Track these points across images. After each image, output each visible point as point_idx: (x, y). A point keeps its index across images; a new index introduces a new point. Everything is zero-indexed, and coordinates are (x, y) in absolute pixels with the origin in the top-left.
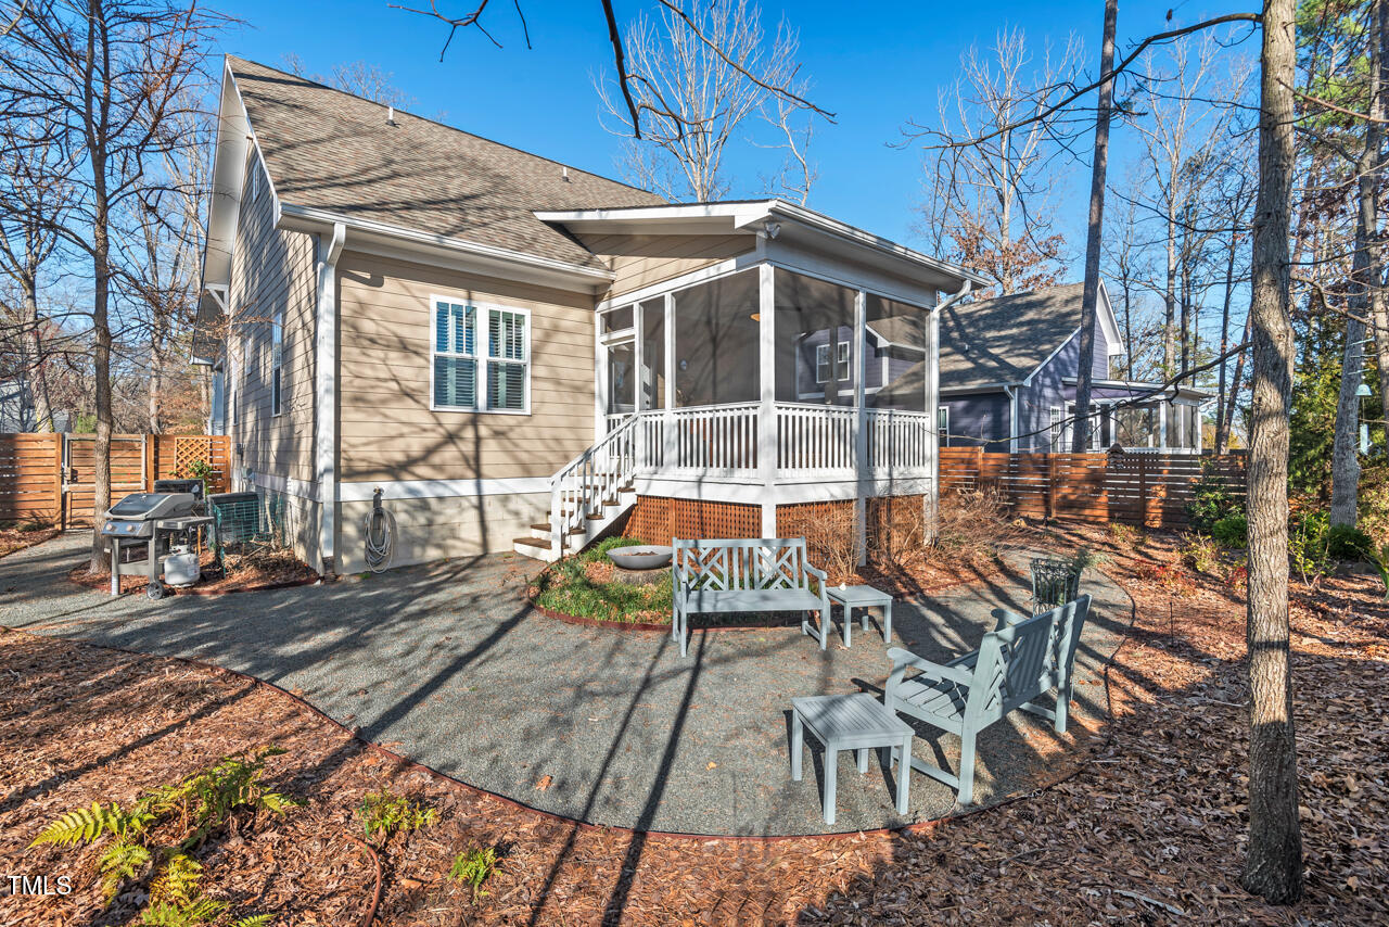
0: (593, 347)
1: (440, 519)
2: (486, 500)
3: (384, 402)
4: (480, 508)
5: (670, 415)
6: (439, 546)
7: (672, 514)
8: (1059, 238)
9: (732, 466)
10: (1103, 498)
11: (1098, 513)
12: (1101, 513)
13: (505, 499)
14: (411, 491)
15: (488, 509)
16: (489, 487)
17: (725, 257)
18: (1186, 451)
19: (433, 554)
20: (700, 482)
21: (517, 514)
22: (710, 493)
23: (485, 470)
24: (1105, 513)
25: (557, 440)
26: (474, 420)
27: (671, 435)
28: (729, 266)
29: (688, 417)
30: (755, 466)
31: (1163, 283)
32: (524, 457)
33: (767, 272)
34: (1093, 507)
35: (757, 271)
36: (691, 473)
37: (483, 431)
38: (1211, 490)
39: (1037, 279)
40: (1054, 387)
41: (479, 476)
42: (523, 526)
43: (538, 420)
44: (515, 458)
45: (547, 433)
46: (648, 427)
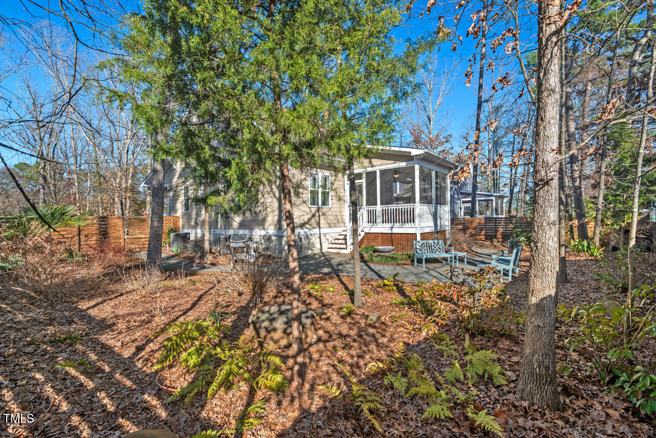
0: (344, 185)
1: (311, 241)
2: (322, 235)
3: (299, 205)
4: (320, 238)
5: (379, 208)
6: (311, 250)
7: (380, 238)
8: (450, 136)
9: (405, 222)
10: (483, 232)
11: (481, 237)
12: (483, 237)
13: (325, 235)
14: (305, 232)
15: (322, 238)
16: (323, 231)
17: (402, 162)
18: (500, 216)
19: (310, 252)
20: (392, 228)
21: (328, 240)
22: (395, 231)
23: (321, 226)
24: (484, 237)
25: (336, 216)
26: (318, 210)
27: (379, 213)
28: (403, 164)
29: (387, 208)
30: (413, 222)
31: (487, 153)
32: (329, 221)
33: (417, 167)
34: (480, 235)
35: (414, 167)
36: (389, 225)
37: (320, 214)
38: (518, 228)
39: (443, 151)
40: (458, 194)
41: (320, 228)
42: (329, 244)
43: (332, 209)
44: (327, 222)
45: (334, 214)
46: (369, 212)
